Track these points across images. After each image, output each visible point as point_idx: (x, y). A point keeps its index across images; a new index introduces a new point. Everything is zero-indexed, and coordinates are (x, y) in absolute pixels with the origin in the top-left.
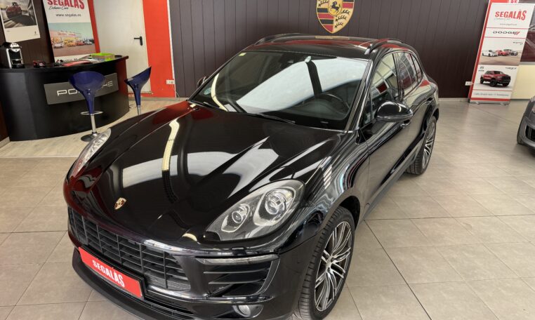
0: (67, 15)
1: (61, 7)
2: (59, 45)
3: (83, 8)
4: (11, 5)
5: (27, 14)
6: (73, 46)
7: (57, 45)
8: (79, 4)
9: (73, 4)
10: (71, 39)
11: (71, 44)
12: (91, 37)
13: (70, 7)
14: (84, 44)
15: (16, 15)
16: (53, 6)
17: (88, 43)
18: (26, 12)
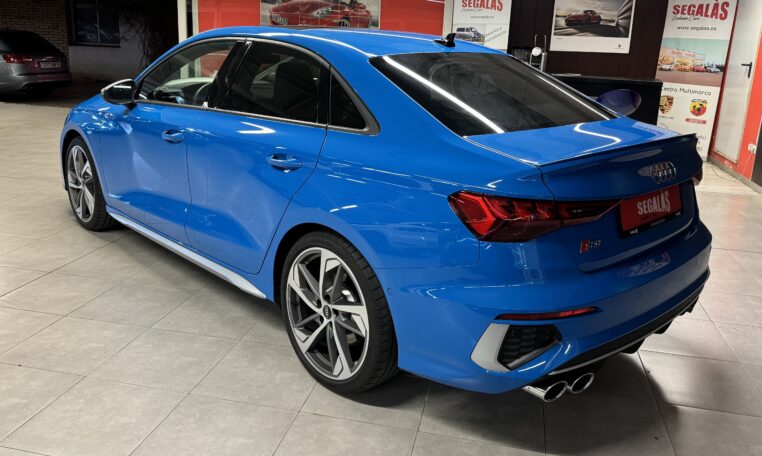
0: (692, 28)
1: (688, 17)
2: (668, 67)
3: (722, 18)
4: (581, 13)
5: (613, 24)
6: (685, 70)
7: (664, 67)
8: (720, 12)
9: (709, 13)
10: (686, 61)
11: (684, 67)
12: (722, 63)
13: (703, 18)
14: (706, 70)
15: (586, 23)
16: (679, 16)
17: (713, 69)
18: (614, 21)
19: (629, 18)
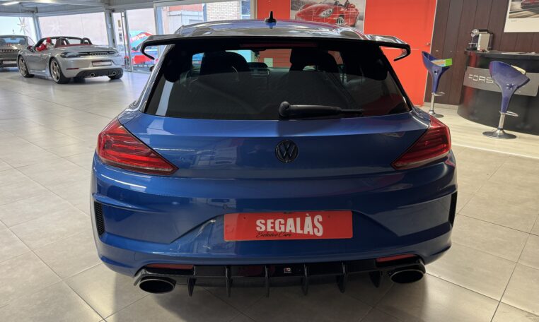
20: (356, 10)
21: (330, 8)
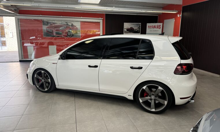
0: (153, 31)
5: (137, 30)
8: (159, 27)
13: (155, 28)
15: (131, 30)
19: (140, 29)
20: (77, 28)
21: (65, 26)
